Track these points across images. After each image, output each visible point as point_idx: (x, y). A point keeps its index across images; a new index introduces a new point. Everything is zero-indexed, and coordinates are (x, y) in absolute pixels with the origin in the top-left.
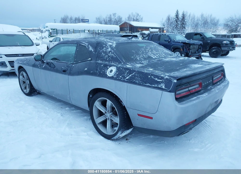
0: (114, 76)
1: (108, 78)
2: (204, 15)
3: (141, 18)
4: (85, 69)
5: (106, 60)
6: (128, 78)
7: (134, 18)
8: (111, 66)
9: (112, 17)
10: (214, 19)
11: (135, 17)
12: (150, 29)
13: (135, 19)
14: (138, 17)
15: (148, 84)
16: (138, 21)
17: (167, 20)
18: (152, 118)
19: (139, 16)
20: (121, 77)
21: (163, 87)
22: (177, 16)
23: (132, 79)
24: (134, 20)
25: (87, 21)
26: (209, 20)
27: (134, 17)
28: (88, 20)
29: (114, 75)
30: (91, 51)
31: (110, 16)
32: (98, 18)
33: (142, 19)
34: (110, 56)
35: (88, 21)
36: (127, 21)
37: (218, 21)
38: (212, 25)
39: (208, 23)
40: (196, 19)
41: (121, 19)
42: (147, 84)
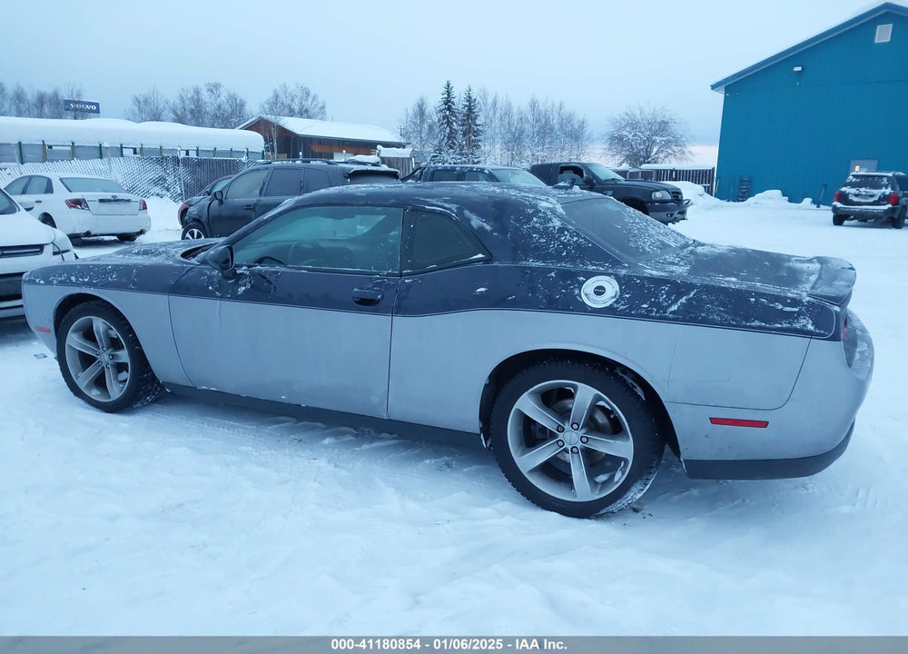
0: (615, 306)
1: (591, 312)
2: (541, 105)
3: (320, 106)
4: (478, 290)
5: (561, 259)
6: (674, 308)
7: (294, 106)
8: (589, 275)
9: (206, 96)
10: (570, 119)
11: (296, 101)
12: (379, 147)
13: (297, 109)
14: (306, 100)
15: (757, 323)
16: (309, 117)
17: (416, 117)
18: (764, 424)
19: (310, 99)
20: (645, 306)
21: (810, 327)
22: (448, 102)
23: (692, 311)
24: (292, 113)
25: (91, 111)
26: (555, 122)
27: (293, 100)
28: (97, 105)
29: (617, 302)
30: (482, 229)
31: (197, 92)
32: (142, 99)
33: (323, 107)
34: (570, 245)
35: (97, 111)
36: (269, 116)
37: (582, 124)
38: (567, 139)
39: (552, 129)
40: (515, 118)
41: (242, 105)
42: (753, 321)
